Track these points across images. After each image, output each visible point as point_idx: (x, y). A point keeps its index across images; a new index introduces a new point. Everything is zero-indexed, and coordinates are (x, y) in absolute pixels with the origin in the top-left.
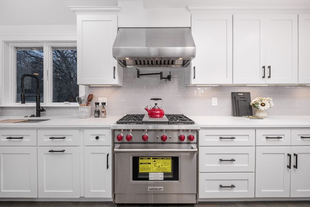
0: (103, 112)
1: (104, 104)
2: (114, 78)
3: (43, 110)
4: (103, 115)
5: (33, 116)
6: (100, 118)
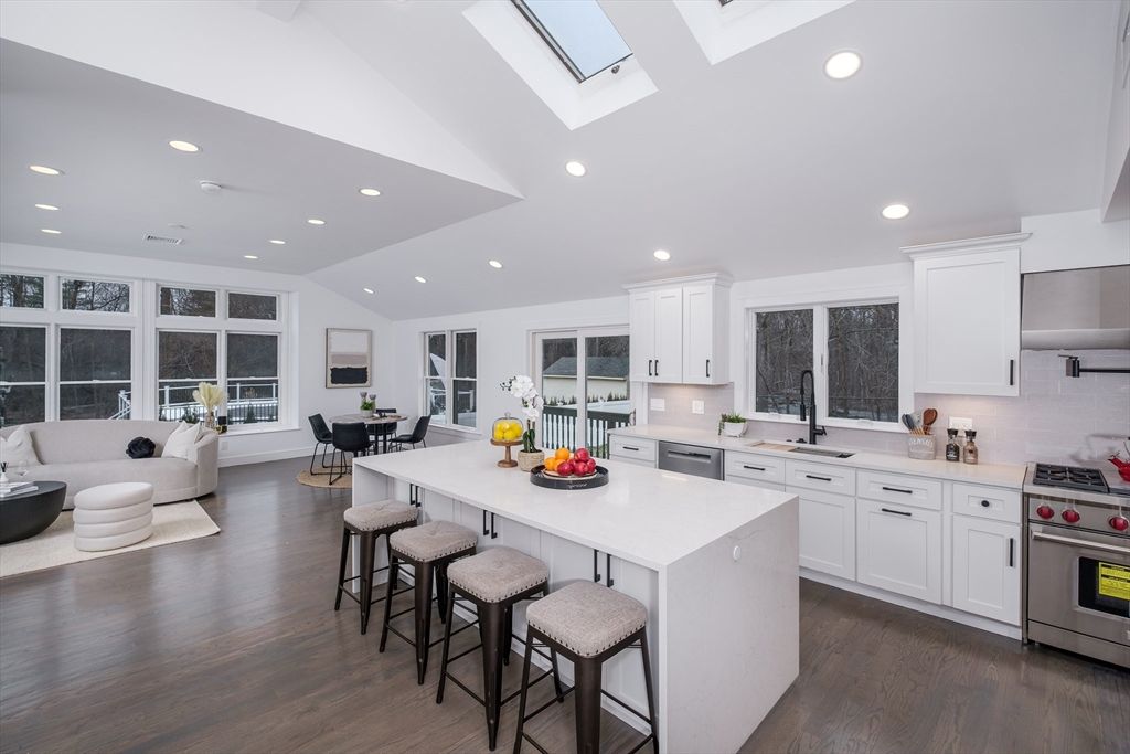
0: (971, 452)
1: (971, 434)
2: (1012, 383)
3: (823, 432)
4: (970, 458)
5: (801, 441)
6: (961, 464)
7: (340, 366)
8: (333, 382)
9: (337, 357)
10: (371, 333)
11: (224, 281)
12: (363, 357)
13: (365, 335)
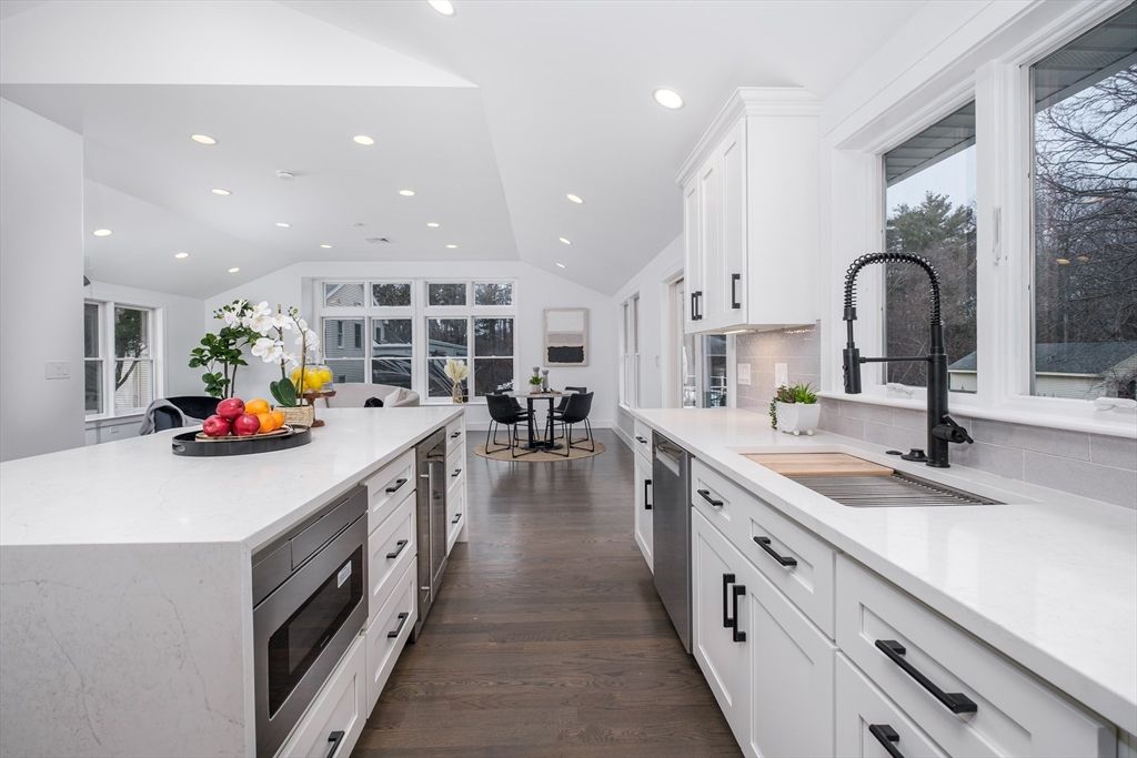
5: (918, 455)
7: (556, 346)
8: (550, 361)
9: (553, 336)
10: (587, 313)
11: (471, 274)
12: (579, 336)
13: (581, 313)
